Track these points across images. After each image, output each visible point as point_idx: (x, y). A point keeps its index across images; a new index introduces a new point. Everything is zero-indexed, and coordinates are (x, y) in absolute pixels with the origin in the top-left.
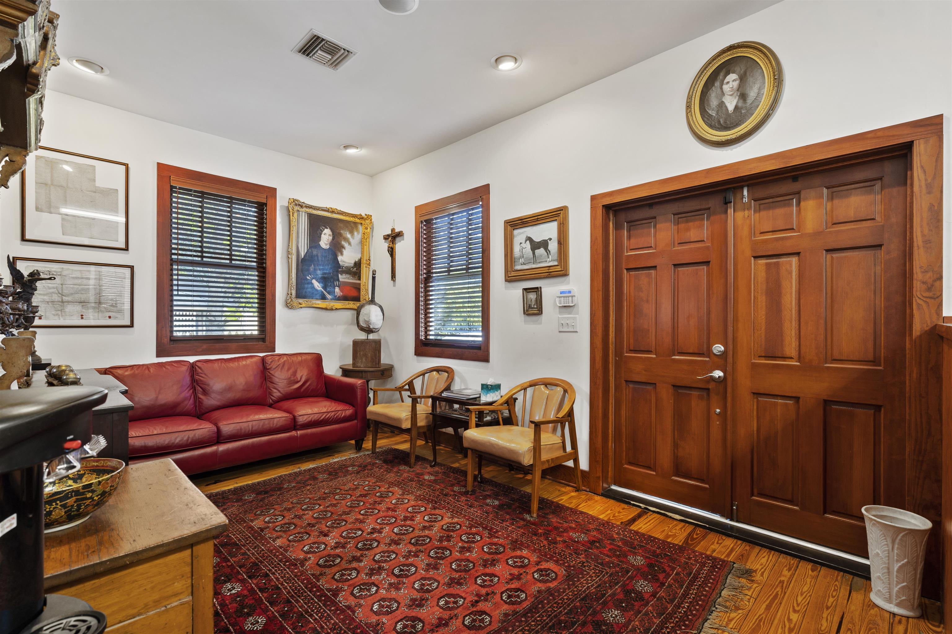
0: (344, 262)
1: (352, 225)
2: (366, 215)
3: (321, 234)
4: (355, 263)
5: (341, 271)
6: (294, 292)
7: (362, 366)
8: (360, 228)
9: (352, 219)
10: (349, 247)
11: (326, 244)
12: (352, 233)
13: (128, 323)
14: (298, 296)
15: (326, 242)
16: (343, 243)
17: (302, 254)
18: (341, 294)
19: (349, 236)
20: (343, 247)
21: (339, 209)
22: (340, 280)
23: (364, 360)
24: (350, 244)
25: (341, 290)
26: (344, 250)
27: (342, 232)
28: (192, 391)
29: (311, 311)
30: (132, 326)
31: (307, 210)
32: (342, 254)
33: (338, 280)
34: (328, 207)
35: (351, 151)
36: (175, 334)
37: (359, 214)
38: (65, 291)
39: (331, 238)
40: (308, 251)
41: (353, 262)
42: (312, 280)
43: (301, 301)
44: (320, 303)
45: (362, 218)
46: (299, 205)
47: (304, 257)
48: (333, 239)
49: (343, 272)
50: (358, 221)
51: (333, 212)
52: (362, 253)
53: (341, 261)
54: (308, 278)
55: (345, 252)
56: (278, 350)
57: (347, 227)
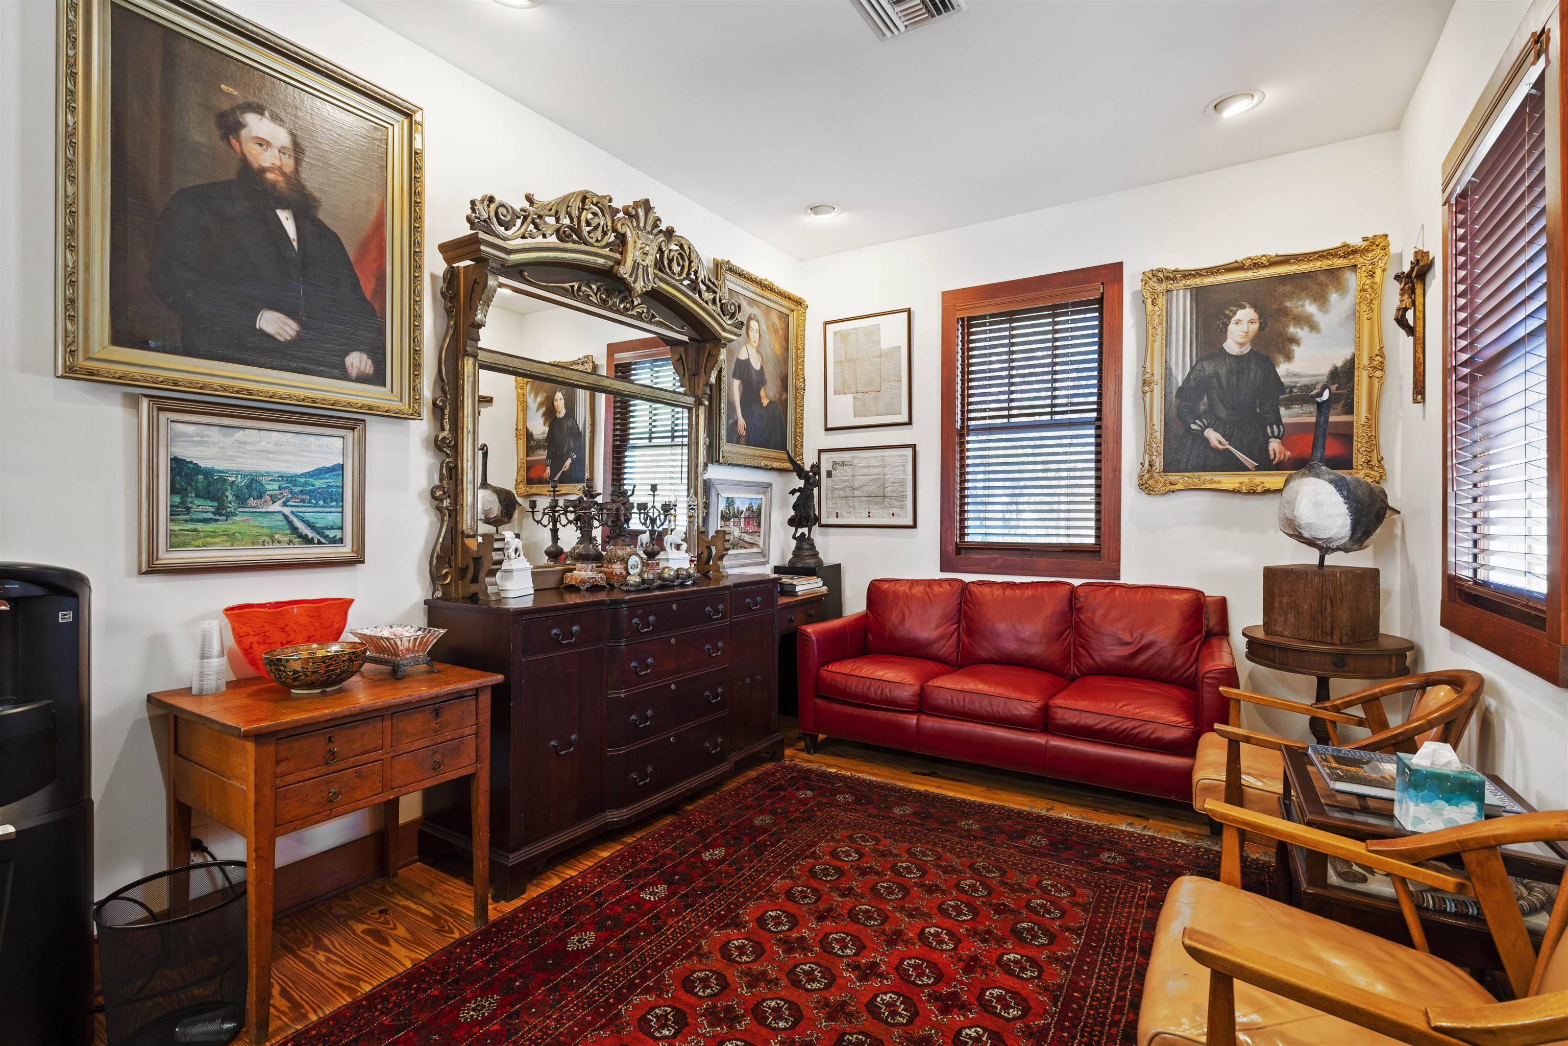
0: (1294, 375)
1: (1322, 278)
2: (1365, 239)
3: (1226, 325)
4: (1334, 374)
5: (1287, 400)
6: (1159, 463)
7: (1286, 633)
8: (1353, 281)
9: (1318, 264)
10: (1314, 335)
11: (1241, 345)
12: (1321, 299)
13: (911, 523)
14: (1169, 467)
15: (1241, 340)
16: (1292, 330)
17: (1179, 378)
18: (1288, 453)
19: (1310, 308)
20: (1294, 341)
21: (1273, 254)
22: (1285, 420)
23: (1291, 617)
24: (1313, 327)
25: (1286, 445)
26: (1294, 347)
27: (1288, 304)
28: (956, 626)
29: (1204, 497)
30: (914, 526)
31: (1188, 282)
32: (1289, 357)
33: (1279, 422)
34: (1240, 259)
35: (1235, 110)
36: (967, 539)
37: (1339, 244)
38: (856, 484)
39: (1256, 326)
40: (1192, 368)
41: (1325, 370)
42: (1203, 431)
43: (1174, 477)
44: (1229, 480)
45: (1355, 251)
46: (1167, 278)
47: (1183, 383)
48: (1261, 329)
49: (1289, 404)
50: (1339, 262)
51: (1256, 265)
52: (1358, 343)
53: (1287, 375)
54: (1193, 426)
55: (1297, 351)
56: (1127, 577)
57: (1305, 289)
